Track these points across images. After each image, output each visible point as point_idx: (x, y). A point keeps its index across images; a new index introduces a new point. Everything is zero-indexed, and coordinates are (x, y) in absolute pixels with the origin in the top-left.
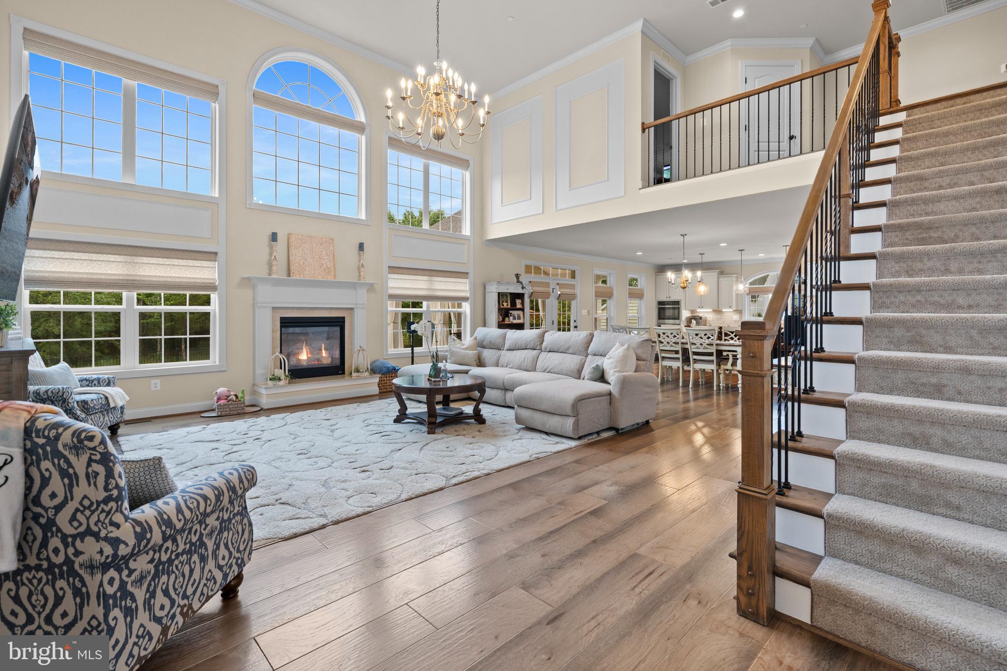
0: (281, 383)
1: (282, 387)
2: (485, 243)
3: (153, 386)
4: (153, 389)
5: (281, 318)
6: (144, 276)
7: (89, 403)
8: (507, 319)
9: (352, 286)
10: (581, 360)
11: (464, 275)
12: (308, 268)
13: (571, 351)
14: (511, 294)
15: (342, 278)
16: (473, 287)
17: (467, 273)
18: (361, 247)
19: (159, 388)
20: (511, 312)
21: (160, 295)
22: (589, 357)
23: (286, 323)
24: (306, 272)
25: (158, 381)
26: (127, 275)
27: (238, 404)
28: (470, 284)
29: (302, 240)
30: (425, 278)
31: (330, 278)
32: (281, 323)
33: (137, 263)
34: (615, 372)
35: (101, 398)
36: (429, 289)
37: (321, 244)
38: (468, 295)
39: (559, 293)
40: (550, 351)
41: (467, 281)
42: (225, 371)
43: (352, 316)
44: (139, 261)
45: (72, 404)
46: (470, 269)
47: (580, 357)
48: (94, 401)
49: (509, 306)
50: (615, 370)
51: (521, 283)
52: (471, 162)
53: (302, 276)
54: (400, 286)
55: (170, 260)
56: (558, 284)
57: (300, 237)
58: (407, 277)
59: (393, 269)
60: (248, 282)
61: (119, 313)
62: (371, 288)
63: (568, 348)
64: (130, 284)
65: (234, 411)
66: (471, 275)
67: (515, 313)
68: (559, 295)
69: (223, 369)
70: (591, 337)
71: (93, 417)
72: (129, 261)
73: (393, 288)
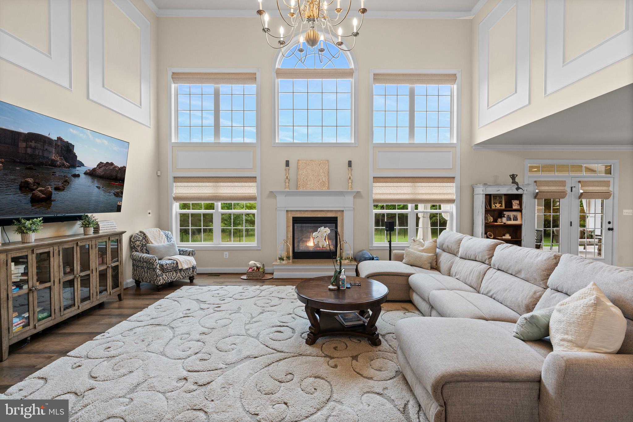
0: (284, 262)
1: (284, 265)
2: (474, 148)
3: (225, 255)
4: (225, 257)
5: (293, 217)
6: (221, 193)
7: (164, 266)
8: (499, 220)
9: (341, 194)
10: (535, 293)
11: (451, 179)
12: (309, 183)
13: (523, 275)
14: (505, 195)
15: (334, 188)
16: (460, 190)
17: (454, 178)
18: (350, 164)
19: (227, 257)
20: (505, 213)
21: (232, 203)
22: (549, 290)
23: (296, 220)
24: (308, 186)
25: (227, 253)
26: (214, 193)
27: (257, 273)
28: (457, 187)
29: (306, 163)
30: (409, 184)
31: (325, 189)
32: (293, 221)
33: (219, 186)
34: (563, 340)
35: (173, 263)
36: (412, 194)
37: (320, 165)
38: (454, 197)
39: (581, 191)
40: (499, 270)
41: (454, 184)
42: (260, 250)
43: (343, 216)
44: (219, 185)
45: (156, 266)
46: (456, 174)
47: (535, 288)
48: (168, 265)
49: (503, 207)
50: (566, 337)
51: (517, 184)
52: (458, 76)
53: (305, 188)
54: (384, 192)
55: (233, 183)
56: (579, 182)
57: (305, 161)
58: (392, 184)
59: (377, 179)
60: (272, 194)
61: (212, 214)
62: (358, 195)
63: (519, 272)
64: (217, 198)
65: (255, 277)
66: (457, 179)
67: (512, 214)
68: (582, 194)
69: (258, 249)
70: (555, 261)
71: (167, 274)
72: (215, 185)
73: (376, 194)
